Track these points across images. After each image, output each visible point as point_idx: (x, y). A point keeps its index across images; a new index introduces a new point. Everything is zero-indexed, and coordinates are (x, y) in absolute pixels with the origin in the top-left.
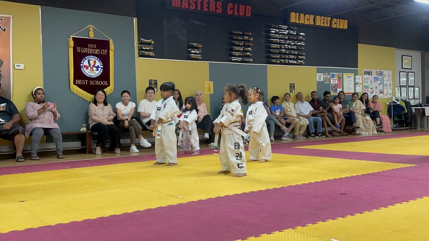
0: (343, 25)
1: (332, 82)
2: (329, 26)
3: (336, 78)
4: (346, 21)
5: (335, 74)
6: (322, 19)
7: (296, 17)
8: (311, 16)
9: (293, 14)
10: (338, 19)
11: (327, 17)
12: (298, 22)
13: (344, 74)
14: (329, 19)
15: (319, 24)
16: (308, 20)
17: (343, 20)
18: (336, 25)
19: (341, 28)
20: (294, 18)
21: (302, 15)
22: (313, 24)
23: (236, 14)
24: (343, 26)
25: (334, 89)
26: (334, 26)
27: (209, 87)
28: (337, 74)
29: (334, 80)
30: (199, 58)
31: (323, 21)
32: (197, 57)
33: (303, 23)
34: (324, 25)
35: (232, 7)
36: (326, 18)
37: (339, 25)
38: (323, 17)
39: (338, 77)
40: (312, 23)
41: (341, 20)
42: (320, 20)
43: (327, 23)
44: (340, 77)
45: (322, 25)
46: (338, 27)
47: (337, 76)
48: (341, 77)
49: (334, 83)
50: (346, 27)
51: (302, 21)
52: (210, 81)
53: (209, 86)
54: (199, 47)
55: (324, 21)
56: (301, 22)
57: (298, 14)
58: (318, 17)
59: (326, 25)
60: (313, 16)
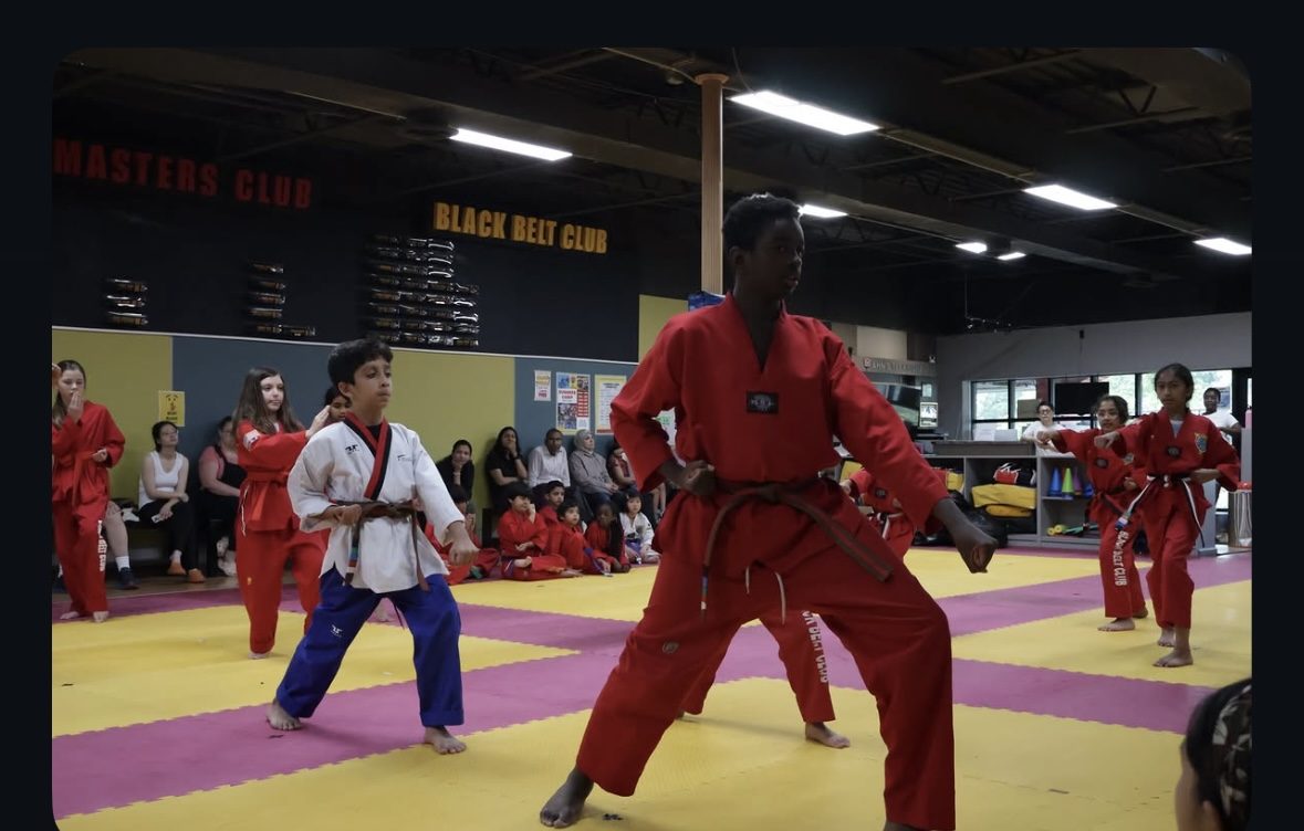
0: (595, 242)
1: (560, 399)
2: (551, 243)
3: (573, 388)
4: (603, 234)
5: (571, 375)
6: (531, 225)
7: (450, 216)
8: (497, 214)
9: (442, 208)
10: (579, 228)
11: (546, 220)
12: (456, 229)
13: (597, 377)
14: (552, 225)
15: (522, 239)
16: (487, 224)
17: (594, 230)
18: (571, 241)
19: (589, 249)
20: (444, 218)
21: (470, 212)
22: (503, 236)
23: (263, 199)
24: (593, 246)
25: (566, 417)
26: (567, 245)
27: (173, 409)
28: (575, 375)
29: (565, 392)
30: (138, 322)
31: (534, 230)
32: (131, 321)
33: (473, 232)
34: (537, 240)
35: (250, 179)
36: (542, 222)
37: (582, 243)
38: (532, 220)
39: (580, 386)
40: (499, 233)
41: (588, 229)
42: (526, 228)
43: (545, 237)
44: (584, 386)
45: (531, 240)
46: (579, 247)
47: (576, 384)
48: (589, 386)
49: (567, 401)
50: (602, 249)
51: (469, 228)
52: (174, 390)
53: (172, 404)
54: (137, 289)
55: (537, 231)
56: (466, 231)
57: (456, 208)
58: (519, 220)
59: (542, 241)
60: (504, 215)
